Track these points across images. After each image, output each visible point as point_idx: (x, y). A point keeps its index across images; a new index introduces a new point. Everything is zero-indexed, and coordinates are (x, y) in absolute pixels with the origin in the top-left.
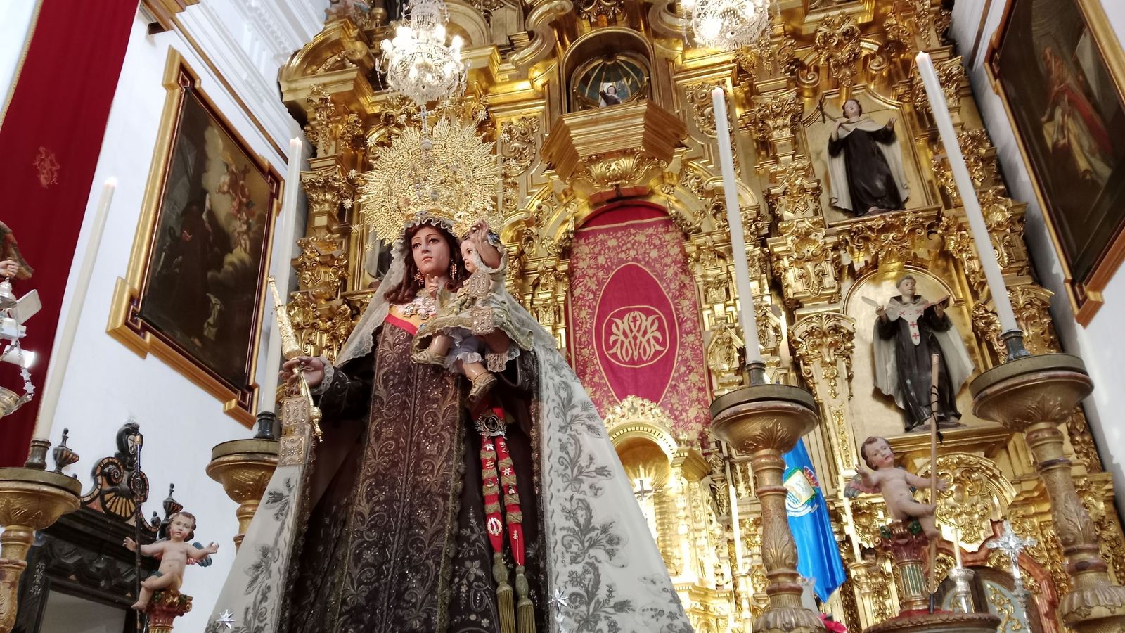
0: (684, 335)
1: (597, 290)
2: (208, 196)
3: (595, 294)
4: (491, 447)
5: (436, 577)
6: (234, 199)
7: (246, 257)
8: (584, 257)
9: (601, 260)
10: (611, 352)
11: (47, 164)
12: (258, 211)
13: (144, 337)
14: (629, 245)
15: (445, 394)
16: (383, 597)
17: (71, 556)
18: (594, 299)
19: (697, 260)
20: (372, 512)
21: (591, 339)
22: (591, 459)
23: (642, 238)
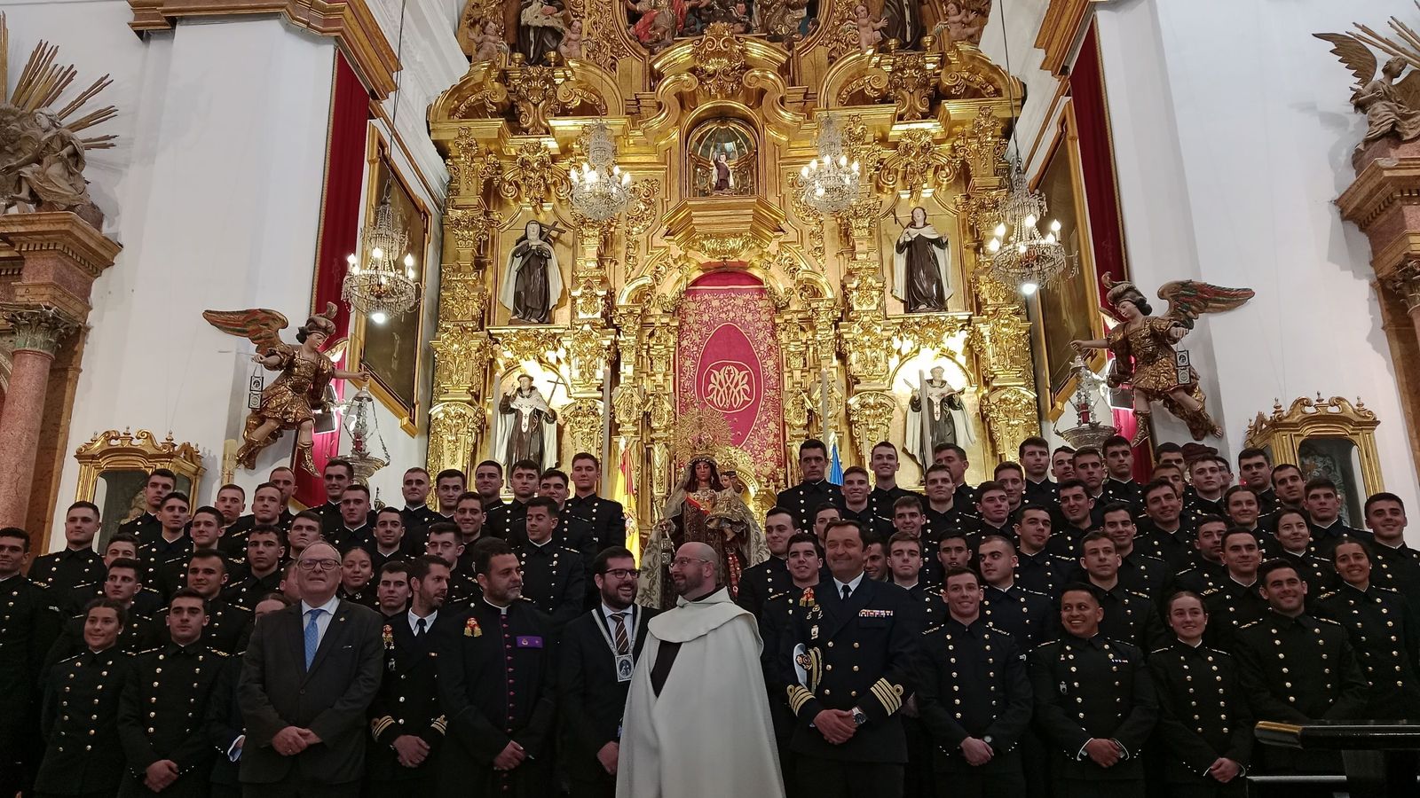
0: (767, 390)
1: (700, 343)
3: (698, 347)
8: (691, 312)
9: (706, 318)
10: (708, 398)
14: (729, 307)
18: (697, 351)
21: (693, 385)
23: (740, 302)
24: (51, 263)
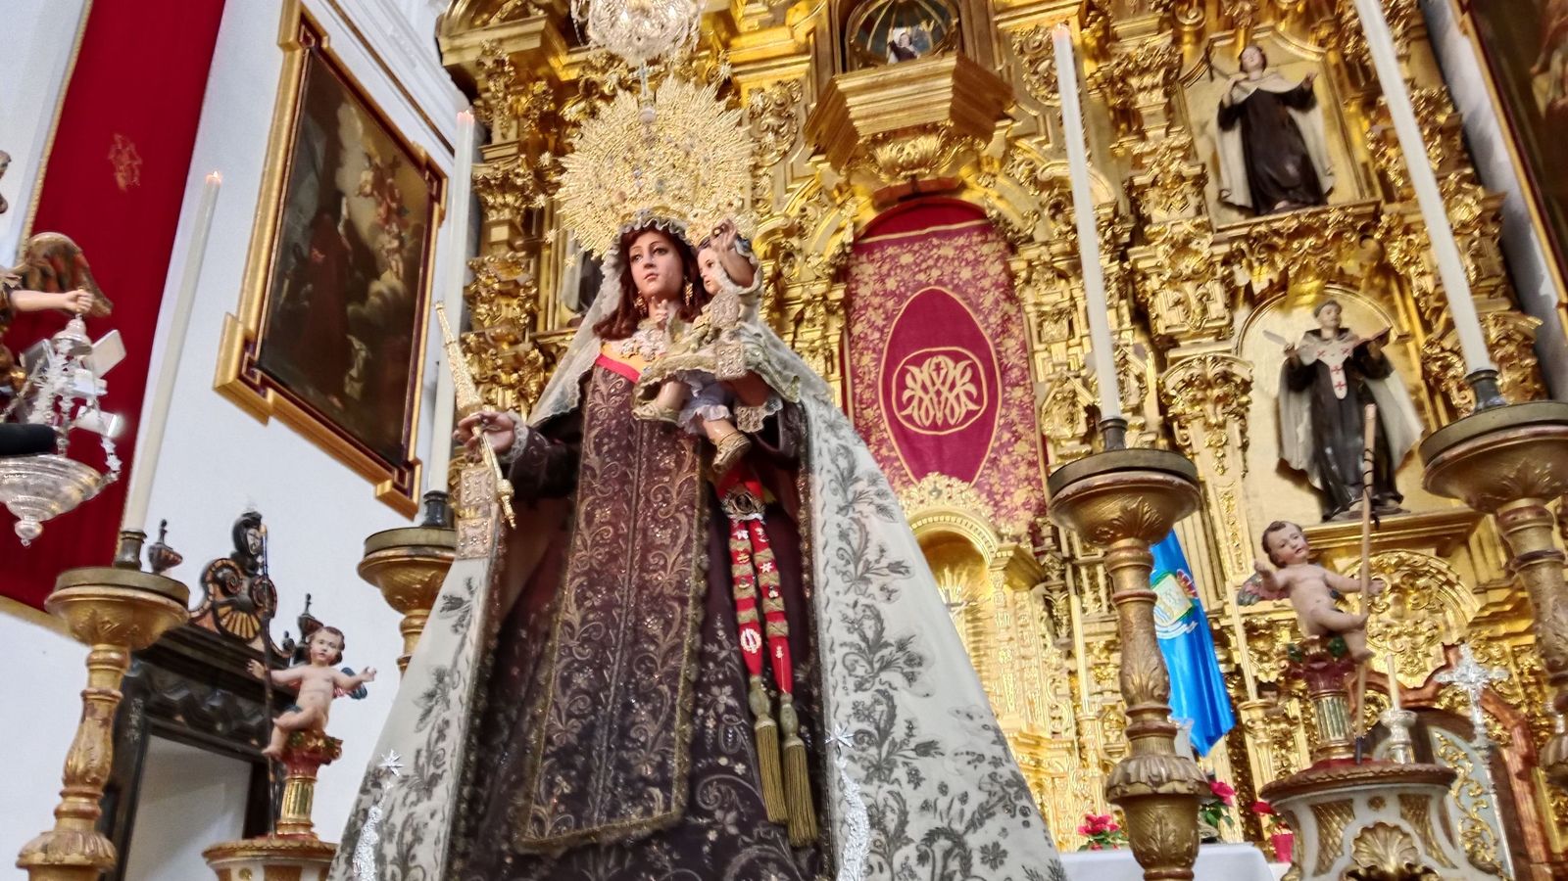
0: (1008, 389)
1: (884, 326)
2: (344, 201)
3: (881, 331)
4: (744, 534)
5: (673, 708)
6: (379, 204)
7: (398, 284)
8: (867, 279)
9: (891, 284)
10: (904, 413)
11: (125, 159)
12: (412, 220)
13: (265, 396)
14: (931, 262)
15: (679, 463)
16: (601, 733)
17: (176, 691)
18: (881, 339)
19: (1028, 281)
20: (584, 621)
21: (877, 394)
22: (882, 551)
23: (949, 252)
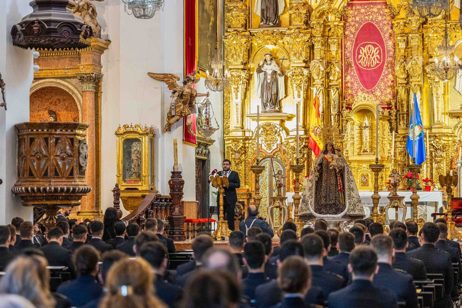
0: (388, 58)
3: (354, 34)
8: (350, 16)
9: (358, 19)
10: (359, 62)
11: (190, 41)
18: (353, 37)
19: (397, 26)
20: (325, 185)
21: (351, 55)
23: (375, 10)
24: (90, 55)
